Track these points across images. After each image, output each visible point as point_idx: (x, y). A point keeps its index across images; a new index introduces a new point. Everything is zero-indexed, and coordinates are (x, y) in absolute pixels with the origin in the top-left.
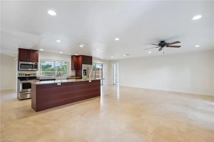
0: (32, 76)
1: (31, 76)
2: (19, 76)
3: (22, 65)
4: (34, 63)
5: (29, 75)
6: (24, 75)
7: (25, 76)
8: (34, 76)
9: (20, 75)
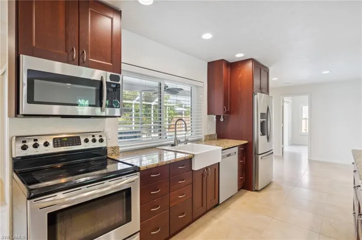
0: (91, 145)
1: (83, 146)
2: (19, 153)
4: (105, 77)
5: (75, 140)
6: (46, 144)
7: (51, 149)
8: (98, 145)
9: (24, 148)
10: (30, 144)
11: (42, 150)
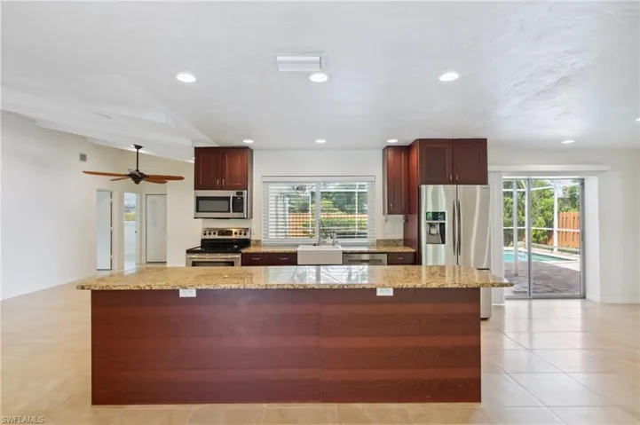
0: (238, 237)
1: (235, 236)
3: (200, 202)
4: (232, 194)
5: (230, 233)
6: (214, 234)
7: (217, 236)
8: (243, 237)
9: (205, 234)
10: (212, 233)
11: (212, 237)
